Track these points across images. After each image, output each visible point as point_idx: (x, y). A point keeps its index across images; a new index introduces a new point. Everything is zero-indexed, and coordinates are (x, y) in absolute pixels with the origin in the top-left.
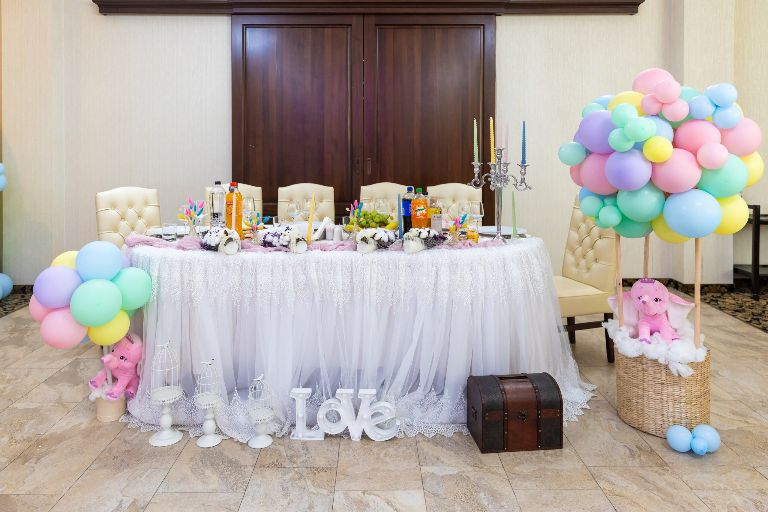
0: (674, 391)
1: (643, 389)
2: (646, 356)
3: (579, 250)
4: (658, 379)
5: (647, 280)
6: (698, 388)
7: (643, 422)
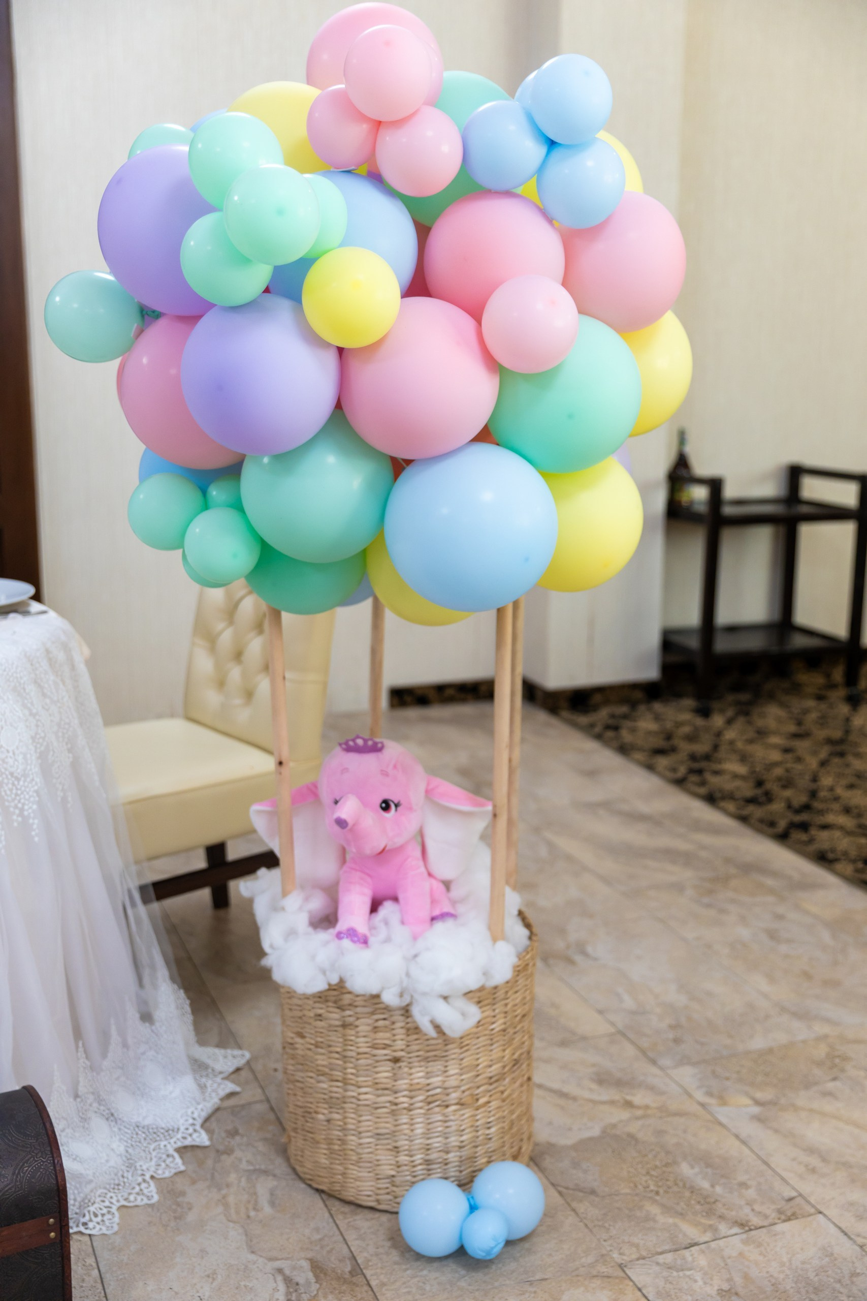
0: (428, 1075)
1: (345, 1082)
2: (349, 985)
3: (226, 638)
4: (386, 1046)
5: (360, 742)
6: (496, 1053)
7: (344, 1174)
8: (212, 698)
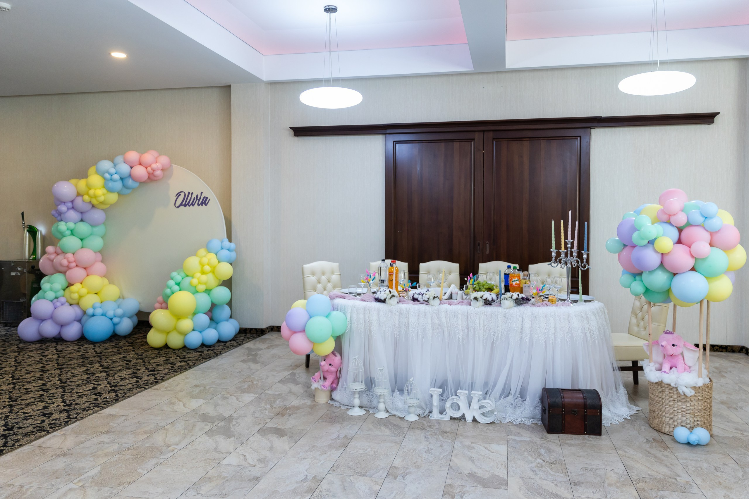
0: (682, 405)
1: (662, 404)
2: (663, 381)
3: (640, 315)
4: (672, 397)
5: (668, 332)
6: (700, 405)
7: (662, 426)
8: (636, 329)
